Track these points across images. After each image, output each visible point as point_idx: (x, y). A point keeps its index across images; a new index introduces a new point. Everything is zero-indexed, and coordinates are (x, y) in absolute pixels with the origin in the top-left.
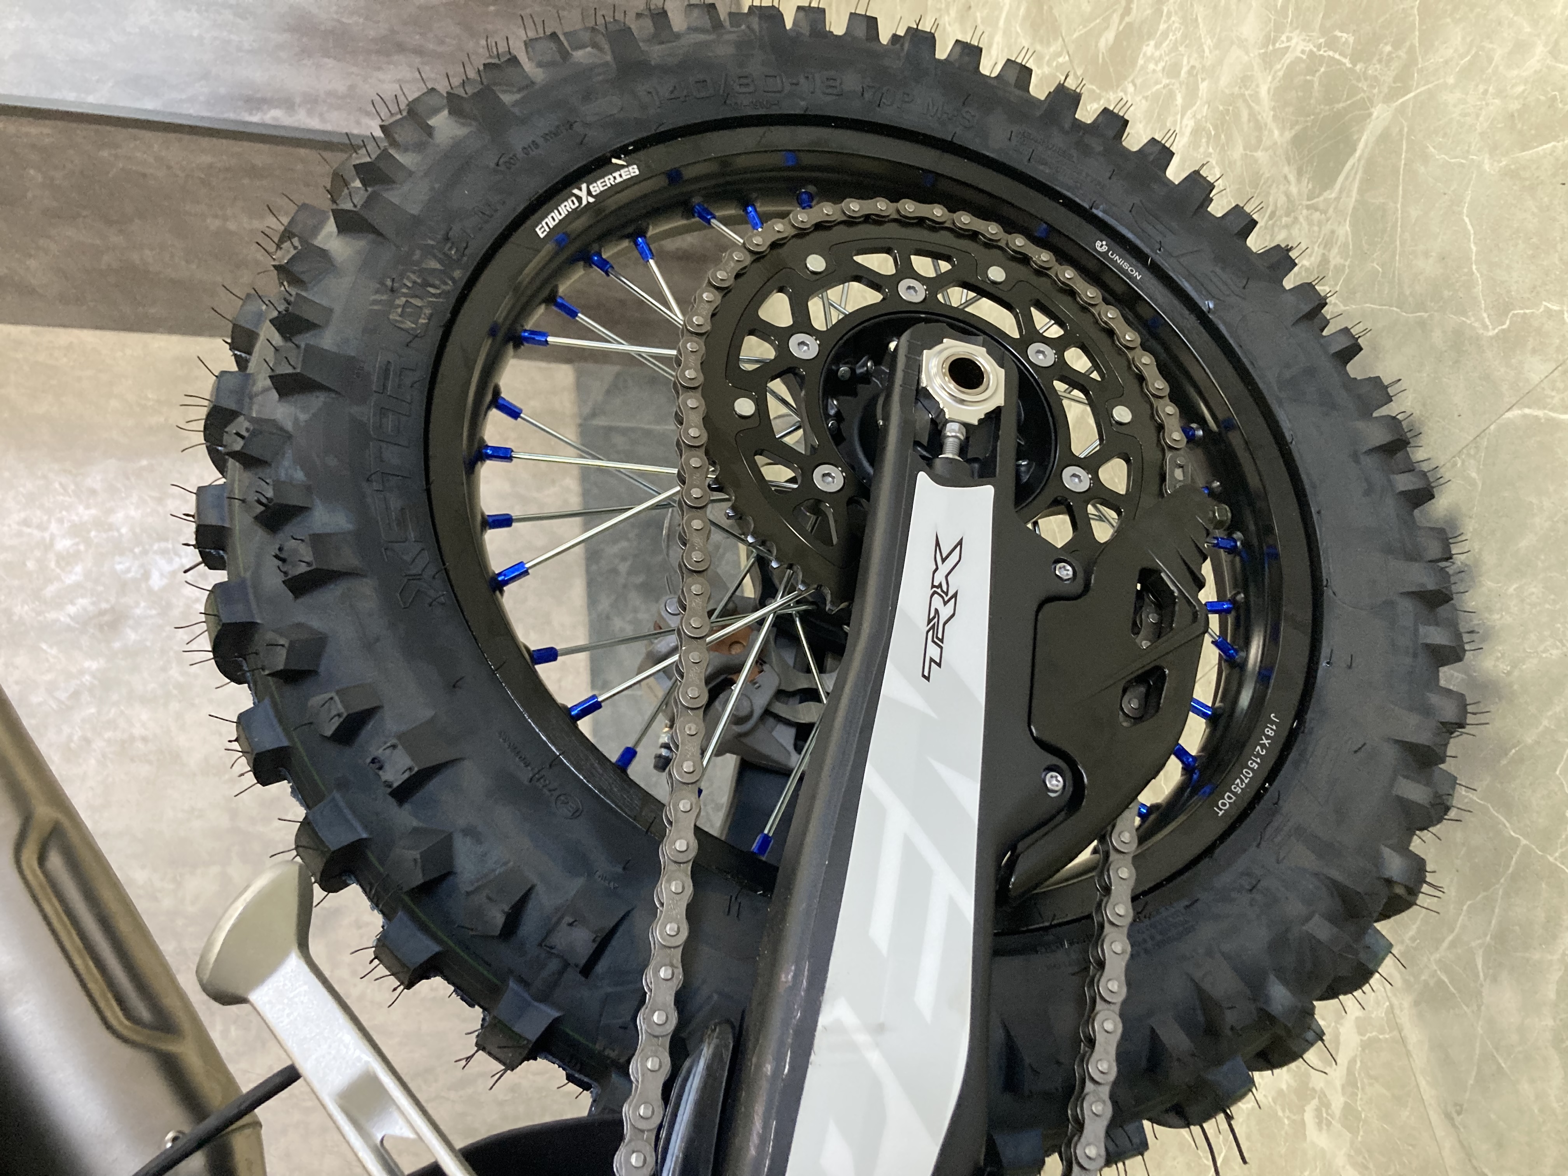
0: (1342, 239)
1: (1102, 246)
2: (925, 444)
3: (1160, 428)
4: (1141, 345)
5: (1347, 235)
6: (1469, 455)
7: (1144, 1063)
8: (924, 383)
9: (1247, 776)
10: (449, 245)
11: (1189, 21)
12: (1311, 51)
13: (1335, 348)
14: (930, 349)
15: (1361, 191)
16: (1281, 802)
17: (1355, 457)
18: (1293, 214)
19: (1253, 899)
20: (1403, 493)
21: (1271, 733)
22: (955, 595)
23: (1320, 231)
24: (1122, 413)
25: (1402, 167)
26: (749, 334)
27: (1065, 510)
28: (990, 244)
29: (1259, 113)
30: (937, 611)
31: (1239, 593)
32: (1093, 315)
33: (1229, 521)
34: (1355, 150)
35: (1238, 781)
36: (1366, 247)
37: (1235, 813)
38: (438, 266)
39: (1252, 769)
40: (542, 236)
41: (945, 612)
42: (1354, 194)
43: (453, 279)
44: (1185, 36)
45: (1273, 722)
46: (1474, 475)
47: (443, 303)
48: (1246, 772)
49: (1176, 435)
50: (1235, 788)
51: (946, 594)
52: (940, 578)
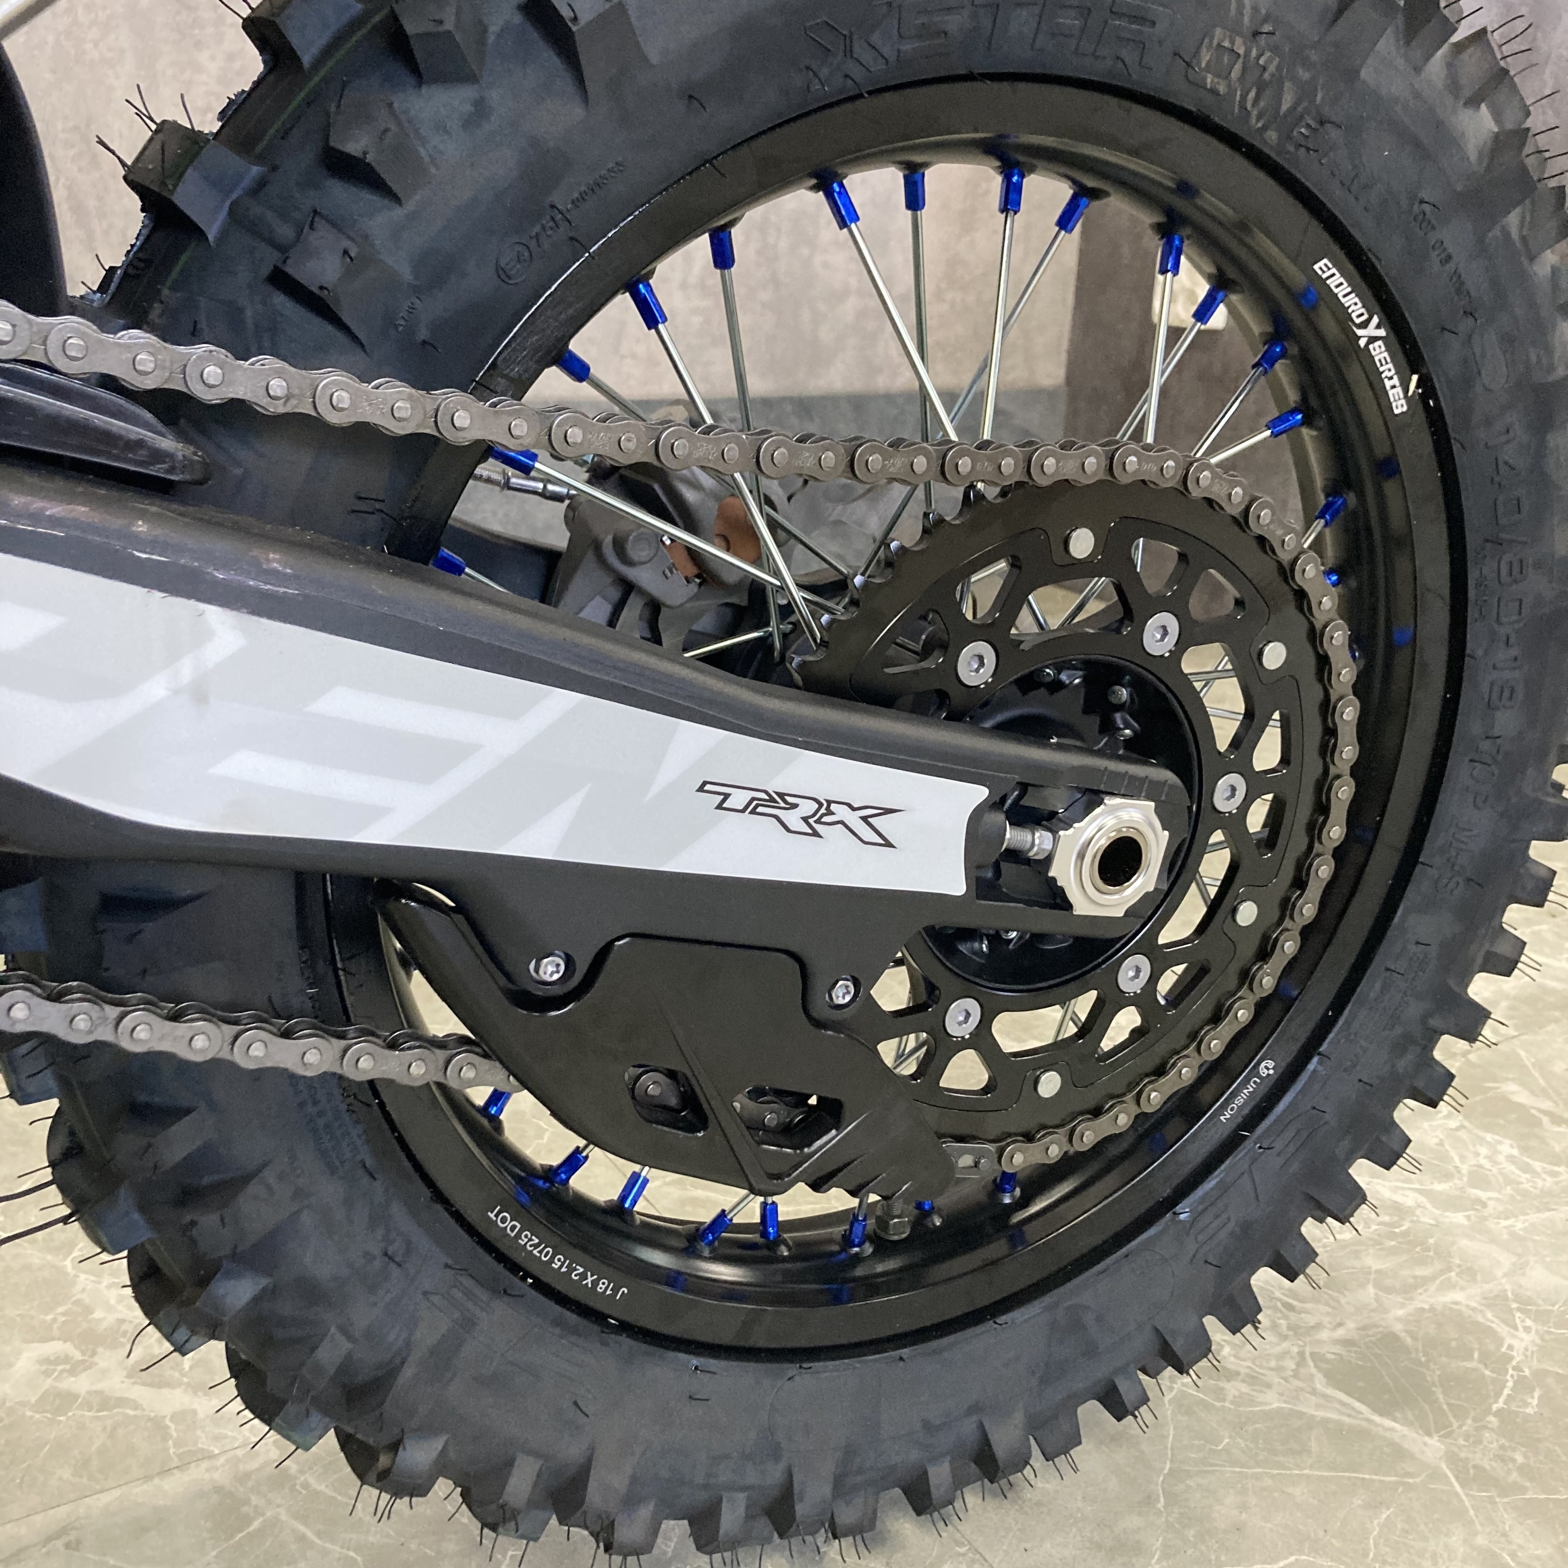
0: (1261, 1398)
1: (1268, 1069)
2: (1022, 803)
3: (1029, 1138)
4: (1142, 1114)
5: (1266, 1404)
7: (142, 1098)
8: (1109, 801)
9: (544, 1254)
10: (1313, 124)
11: (1546, 1199)
12: (1512, 1358)
13: (1121, 1386)
14: (1157, 811)
15: (1325, 1421)
16: (506, 1299)
17: (975, 1409)
18: (1291, 1333)
19: (374, 1258)
21: (601, 1288)
22: (816, 834)
23: (1271, 1369)
24: (1051, 1085)
25: (1361, 1476)
26: (1181, 554)
27: (920, 1002)
28: (1286, 907)
29: (1426, 1291)
30: (795, 806)
31: (789, 1249)
32: (1187, 1047)
33: (887, 1237)
34: (1381, 1415)
35: (537, 1241)
36: (1250, 1428)
37: (491, 1236)
38: (1285, 107)
39: (552, 1260)
40: (1316, 267)
41: (793, 818)
42: (1320, 1414)
43: (1265, 128)
44: (1525, 1194)
45: (615, 1290)
47: (1233, 113)
48: (548, 1253)
49: (1018, 1159)
50: (526, 1236)
51: (818, 822)
52: (841, 812)
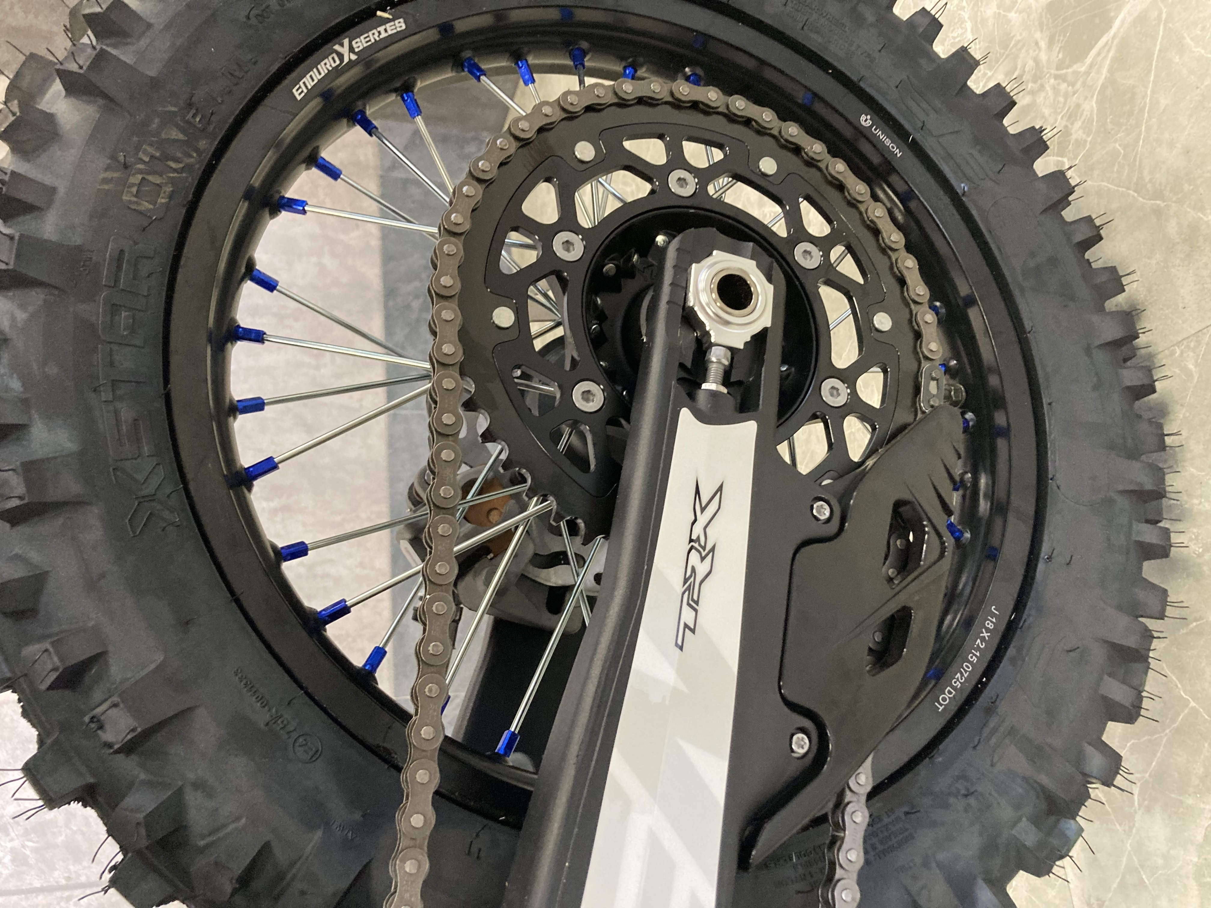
0: (1087, 113)
1: (866, 120)
2: (689, 367)
3: (918, 335)
4: (905, 246)
5: (1092, 111)
6: (1188, 347)
8: (691, 303)
9: (967, 668)
10: (193, 111)
13: (1079, 237)
14: (698, 262)
15: (1111, 70)
16: (997, 703)
17: (1088, 350)
18: (1039, 82)
19: (968, 804)
20: (1129, 388)
21: (991, 626)
22: (713, 549)
23: (1065, 103)
24: (883, 320)
26: (512, 231)
28: (764, 133)
30: (693, 569)
32: (861, 214)
33: (963, 400)
34: (1111, 27)
35: (959, 675)
36: (1110, 126)
37: (954, 708)
38: (181, 136)
39: (971, 663)
40: (299, 98)
41: (702, 570)
43: (197, 150)
45: (993, 615)
46: (1191, 367)
47: (187, 178)
48: (967, 666)
49: (934, 346)
50: (955, 682)
51: (704, 548)
52: (698, 530)
